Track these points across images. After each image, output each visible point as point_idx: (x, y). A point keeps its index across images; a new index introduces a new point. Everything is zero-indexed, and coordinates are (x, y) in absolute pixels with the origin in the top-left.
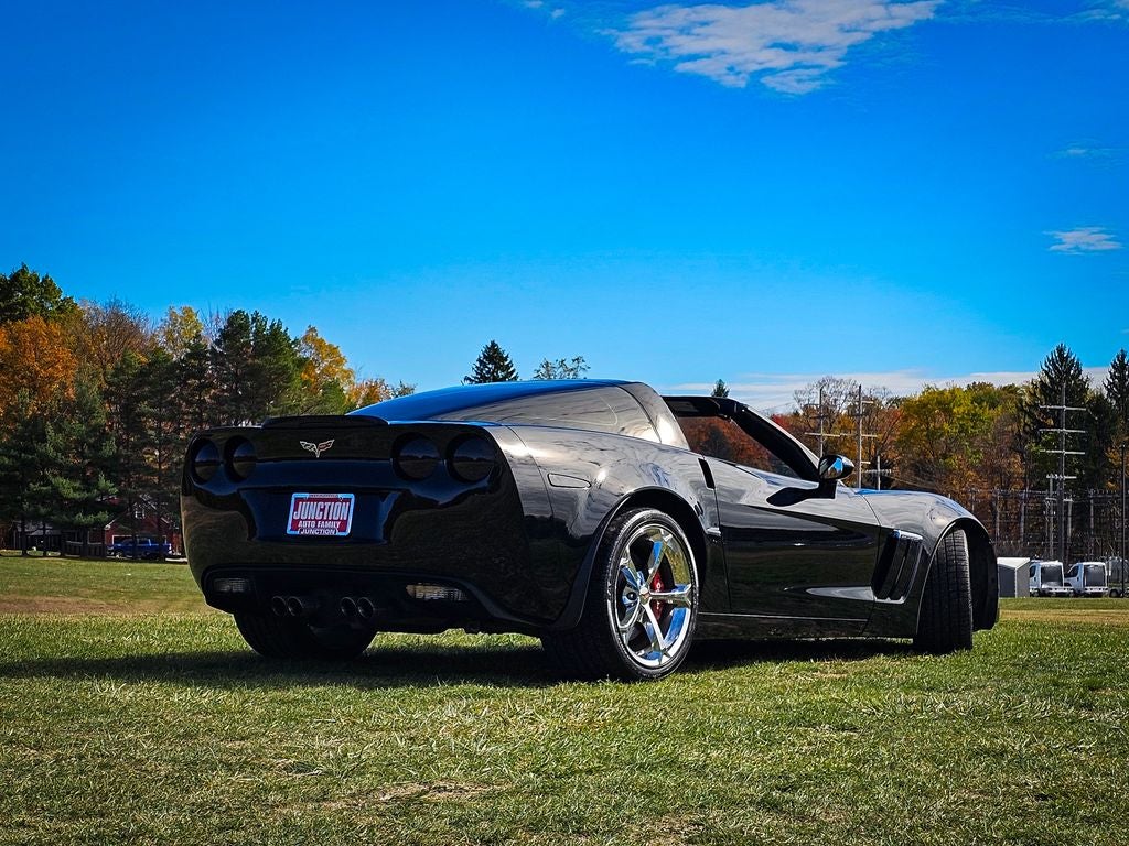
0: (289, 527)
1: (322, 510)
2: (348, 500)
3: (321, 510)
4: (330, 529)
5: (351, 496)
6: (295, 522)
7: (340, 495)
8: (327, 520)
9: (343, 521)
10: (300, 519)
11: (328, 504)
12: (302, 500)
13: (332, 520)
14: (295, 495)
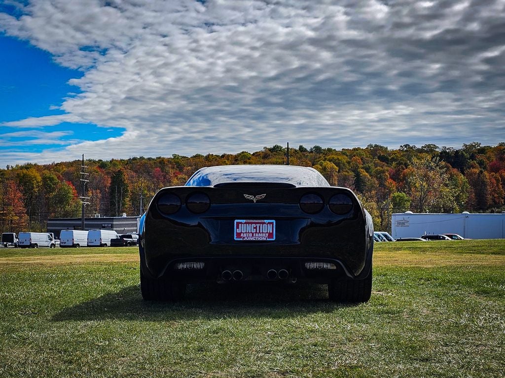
0: (235, 236)
1: (256, 228)
2: (272, 223)
3: (254, 228)
4: (263, 237)
5: (274, 221)
6: (239, 235)
7: (265, 221)
8: (260, 232)
9: (269, 233)
10: (241, 233)
11: (258, 225)
12: (241, 223)
13: (263, 233)
14: (236, 221)
